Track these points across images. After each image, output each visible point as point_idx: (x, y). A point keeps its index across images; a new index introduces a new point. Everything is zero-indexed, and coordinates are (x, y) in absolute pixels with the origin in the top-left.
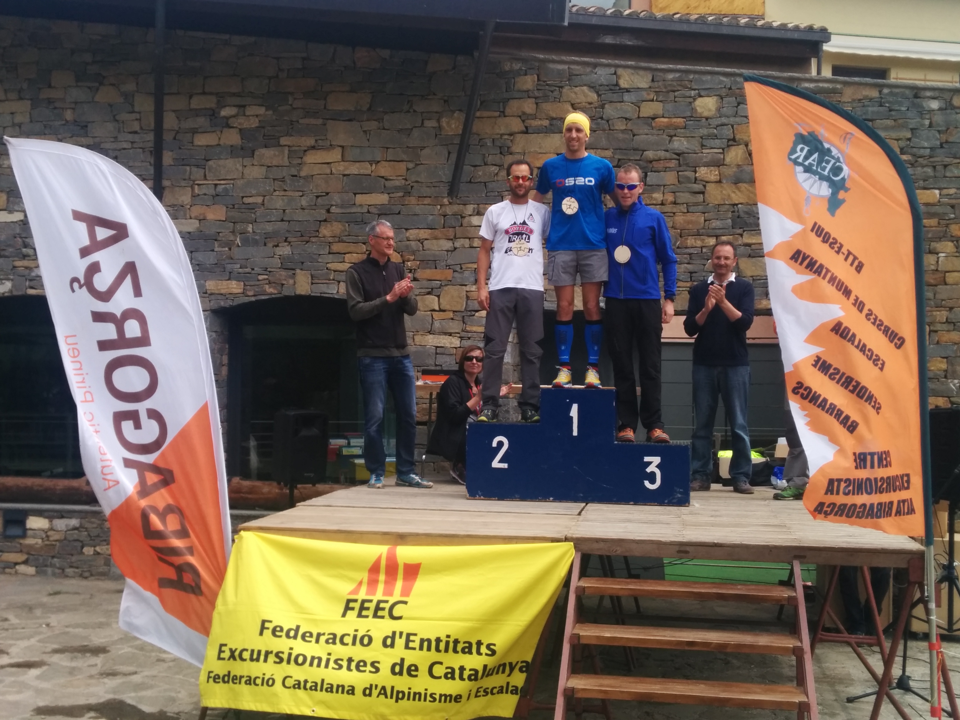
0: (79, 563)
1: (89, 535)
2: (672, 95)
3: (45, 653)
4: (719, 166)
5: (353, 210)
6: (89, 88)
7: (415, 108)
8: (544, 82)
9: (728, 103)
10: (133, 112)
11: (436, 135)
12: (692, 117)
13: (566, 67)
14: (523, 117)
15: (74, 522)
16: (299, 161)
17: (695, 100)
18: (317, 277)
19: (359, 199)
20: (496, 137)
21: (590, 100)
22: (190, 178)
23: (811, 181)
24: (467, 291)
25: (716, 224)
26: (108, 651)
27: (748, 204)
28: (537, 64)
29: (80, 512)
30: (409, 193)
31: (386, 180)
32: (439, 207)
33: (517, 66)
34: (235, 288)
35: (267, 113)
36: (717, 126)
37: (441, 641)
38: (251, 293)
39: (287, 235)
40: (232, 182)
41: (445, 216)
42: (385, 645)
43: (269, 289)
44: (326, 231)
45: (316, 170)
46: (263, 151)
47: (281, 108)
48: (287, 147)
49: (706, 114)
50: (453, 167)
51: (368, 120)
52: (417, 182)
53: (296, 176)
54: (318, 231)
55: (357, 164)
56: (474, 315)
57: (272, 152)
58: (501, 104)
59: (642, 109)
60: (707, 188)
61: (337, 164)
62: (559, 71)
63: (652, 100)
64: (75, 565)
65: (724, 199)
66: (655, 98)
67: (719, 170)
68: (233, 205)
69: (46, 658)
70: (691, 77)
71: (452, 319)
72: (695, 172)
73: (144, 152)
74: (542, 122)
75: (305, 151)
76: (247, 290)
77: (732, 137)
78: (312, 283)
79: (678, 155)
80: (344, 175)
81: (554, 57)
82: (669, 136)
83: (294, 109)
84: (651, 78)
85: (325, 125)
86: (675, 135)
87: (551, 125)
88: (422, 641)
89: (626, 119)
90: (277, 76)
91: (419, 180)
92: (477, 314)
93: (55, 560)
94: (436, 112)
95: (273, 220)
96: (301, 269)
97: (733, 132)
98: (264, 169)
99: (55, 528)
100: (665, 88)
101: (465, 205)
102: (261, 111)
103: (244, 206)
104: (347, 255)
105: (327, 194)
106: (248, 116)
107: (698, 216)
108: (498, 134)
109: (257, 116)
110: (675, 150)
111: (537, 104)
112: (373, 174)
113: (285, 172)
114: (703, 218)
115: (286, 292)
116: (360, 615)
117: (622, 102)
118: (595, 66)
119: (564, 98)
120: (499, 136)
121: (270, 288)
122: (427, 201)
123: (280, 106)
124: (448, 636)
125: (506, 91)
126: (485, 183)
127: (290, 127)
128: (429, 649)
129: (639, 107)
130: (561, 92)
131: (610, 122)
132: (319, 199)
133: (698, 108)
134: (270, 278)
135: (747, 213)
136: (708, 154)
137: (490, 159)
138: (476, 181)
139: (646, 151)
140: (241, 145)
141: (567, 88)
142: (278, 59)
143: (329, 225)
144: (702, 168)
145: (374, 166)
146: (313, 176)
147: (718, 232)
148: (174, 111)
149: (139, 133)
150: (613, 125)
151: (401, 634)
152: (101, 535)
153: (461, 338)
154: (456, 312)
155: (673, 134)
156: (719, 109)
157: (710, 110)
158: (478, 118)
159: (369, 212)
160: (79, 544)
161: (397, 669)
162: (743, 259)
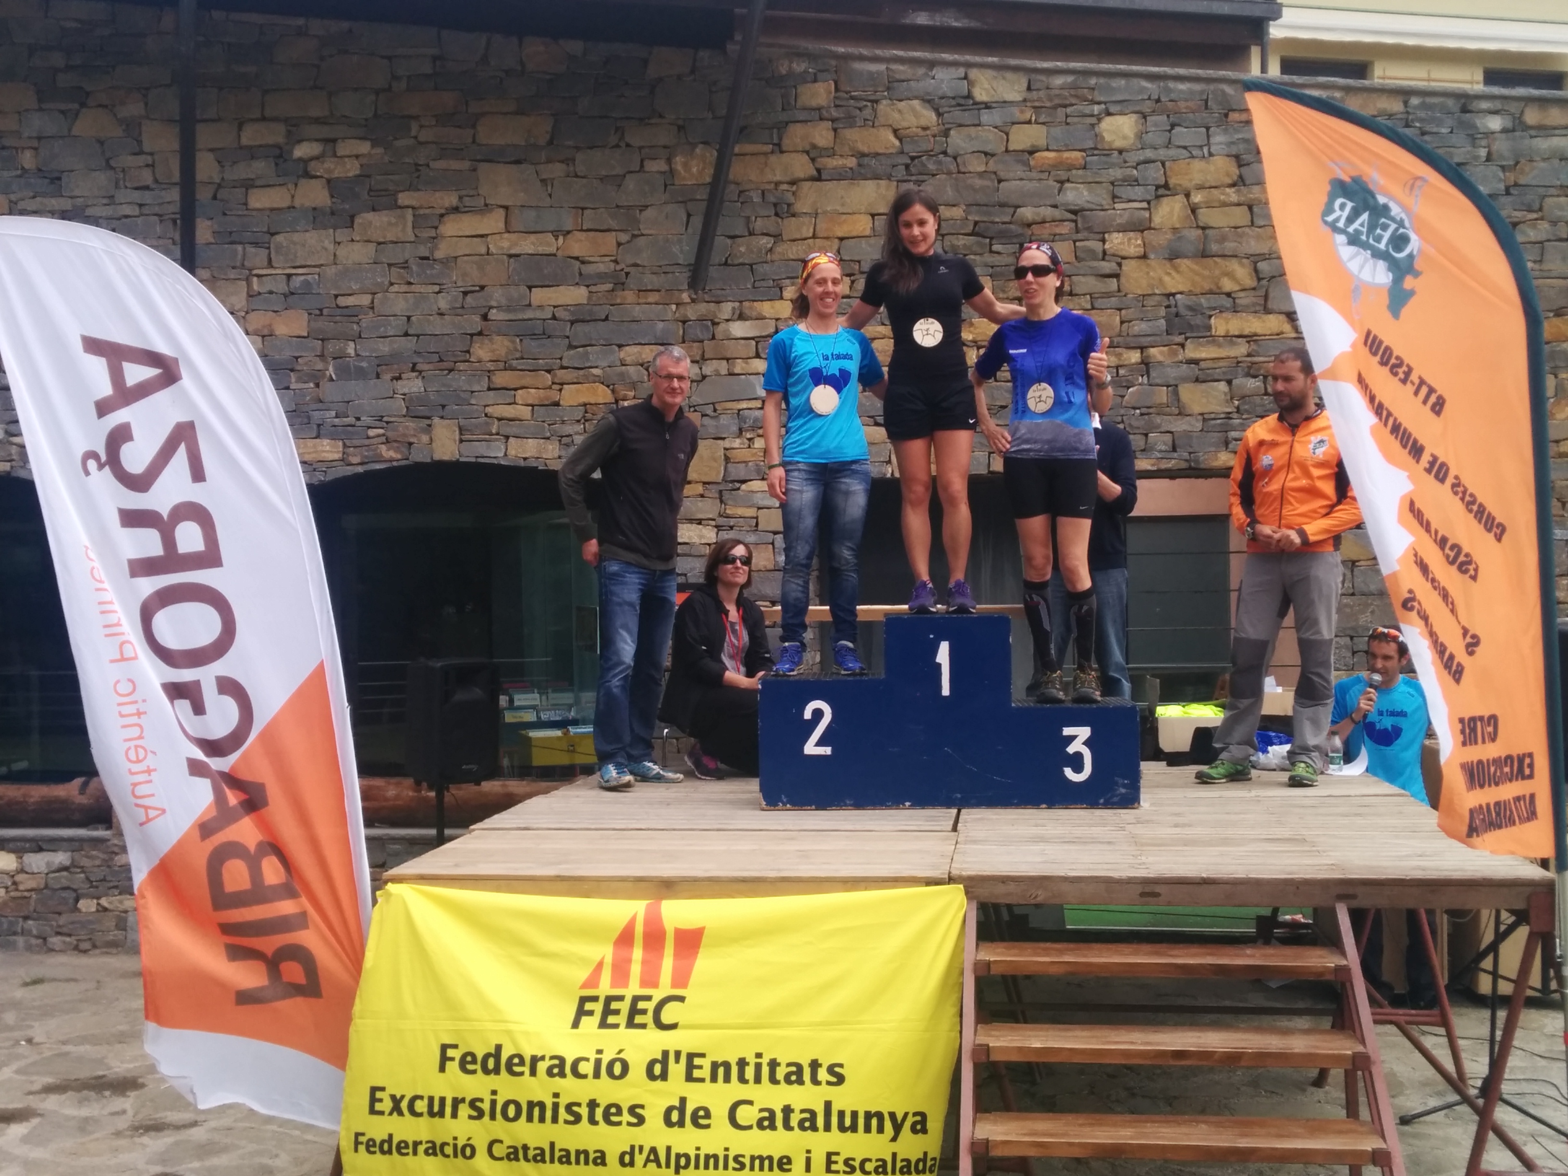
0: (71, 926)
1: (87, 878)
2: (1061, 112)
3: (31, 1093)
4: (1142, 231)
5: (529, 314)
6: (63, 112)
7: (628, 139)
8: (847, 93)
9: (1156, 125)
10: (141, 153)
11: (666, 186)
12: (1096, 149)
13: (882, 67)
14: (813, 153)
15: (61, 858)
16: (432, 233)
17: (1099, 120)
18: (468, 430)
19: (539, 296)
20: (767, 187)
21: (923, 122)
22: (243, 265)
23: (1359, 259)
24: (726, 449)
25: (1139, 327)
26: (143, 1086)
27: (1190, 293)
28: (833, 62)
29: (70, 840)
30: (623, 284)
31: (583, 262)
32: (674, 307)
33: (799, 67)
34: (328, 452)
35: (373, 152)
36: (1138, 164)
37: (748, 1064)
38: (355, 460)
39: (416, 359)
40: (317, 270)
41: (684, 322)
42: (651, 1076)
43: (387, 453)
44: (482, 351)
45: (463, 247)
46: (370, 216)
47: (399, 143)
48: (410, 211)
49: (1119, 144)
50: (698, 238)
51: (549, 161)
52: (636, 265)
53: (427, 258)
54: (468, 352)
55: (533, 237)
56: (739, 489)
57: (385, 219)
58: (775, 131)
59: (1011, 137)
60: (1124, 268)
61: (497, 237)
62: (870, 73)
63: (1029, 122)
64: (65, 930)
65: (1152, 286)
66: (1033, 119)
67: (1143, 238)
68: (321, 310)
69: (33, 1102)
70: (1093, 81)
71: (702, 496)
72: (1104, 241)
73: (161, 221)
74: (845, 162)
75: (442, 216)
76: (348, 455)
77: (1163, 183)
78: (461, 441)
79: (1075, 212)
80: (511, 256)
81: (865, 52)
82: (1058, 182)
83: (421, 143)
84: (1025, 85)
85: (475, 170)
86: (1068, 181)
87: (860, 165)
88: (715, 1066)
89: (986, 154)
90: (389, 89)
91: (639, 262)
92: (744, 487)
93: (30, 922)
94: (665, 147)
95: (391, 333)
96: (442, 418)
97: (1165, 173)
98: (372, 247)
99: (27, 869)
100: (1051, 100)
101: (718, 302)
102: (364, 147)
103: (339, 311)
104: (520, 392)
105: (482, 288)
106: (341, 157)
107: (1111, 315)
108: (771, 182)
109: (357, 157)
110: (1068, 204)
111: (835, 130)
112: (560, 253)
113: (407, 253)
114: (1118, 318)
115: (418, 456)
116: (603, 1024)
117: (979, 125)
118: (932, 64)
119: (881, 120)
120: (773, 185)
121: (388, 450)
122: (653, 297)
123: (396, 139)
124: (759, 1055)
125: (783, 109)
126: (751, 265)
127: (416, 175)
128: (727, 1079)
129: (1007, 134)
130: (874, 110)
131: (959, 160)
132: (469, 298)
133: (1105, 134)
134: (389, 434)
135: (1190, 308)
136: (1122, 211)
137: (759, 225)
138: (736, 262)
139: (1020, 207)
140: (331, 208)
141: (884, 102)
142: (389, 58)
143: (486, 341)
144: (1115, 235)
145: (561, 239)
146: (456, 258)
147: (1144, 341)
148: (212, 150)
149: (152, 190)
150: (964, 163)
151: (678, 1054)
152: (108, 878)
153: (718, 528)
154: (708, 483)
155: (1064, 178)
156: (1140, 136)
157: (1125, 138)
158: (737, 155)
159: (554, 318)
160: (69, 895)
161: (675, 1116)
162: (1186, 385)
